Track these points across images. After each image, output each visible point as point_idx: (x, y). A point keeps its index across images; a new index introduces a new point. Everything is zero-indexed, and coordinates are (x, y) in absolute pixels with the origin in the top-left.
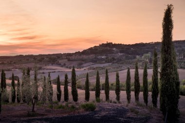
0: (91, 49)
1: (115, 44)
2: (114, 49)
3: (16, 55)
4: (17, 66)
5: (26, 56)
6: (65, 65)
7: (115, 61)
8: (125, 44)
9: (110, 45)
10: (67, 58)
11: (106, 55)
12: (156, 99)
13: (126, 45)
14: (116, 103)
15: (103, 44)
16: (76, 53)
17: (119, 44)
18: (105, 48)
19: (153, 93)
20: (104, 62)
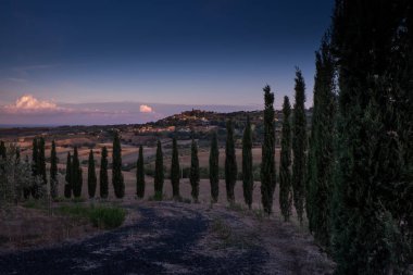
6: (130, 141)
10: (134, 132)
11: (191, 128)
12: (271, 196)
14: (188, 202)
19: (263, 182)
20: (188, 137)
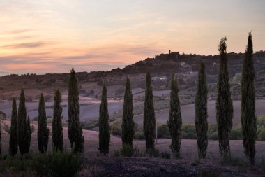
0: (140, 64)
1: (184, 55)
2: (183, 64)
3: (4, 75)
4: (6, 94)
5: (23, 77)
6: (92, 92)
7: (184, 86)
8: (201, 55)
9: (174, 56)
10: (96, 81)
11: (167, 75)
13: (204, 57)
15: (162, 55)
16: (113, 70)
17: (191, 55)
18: (167, 62)
20: (164, 87)
